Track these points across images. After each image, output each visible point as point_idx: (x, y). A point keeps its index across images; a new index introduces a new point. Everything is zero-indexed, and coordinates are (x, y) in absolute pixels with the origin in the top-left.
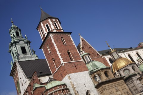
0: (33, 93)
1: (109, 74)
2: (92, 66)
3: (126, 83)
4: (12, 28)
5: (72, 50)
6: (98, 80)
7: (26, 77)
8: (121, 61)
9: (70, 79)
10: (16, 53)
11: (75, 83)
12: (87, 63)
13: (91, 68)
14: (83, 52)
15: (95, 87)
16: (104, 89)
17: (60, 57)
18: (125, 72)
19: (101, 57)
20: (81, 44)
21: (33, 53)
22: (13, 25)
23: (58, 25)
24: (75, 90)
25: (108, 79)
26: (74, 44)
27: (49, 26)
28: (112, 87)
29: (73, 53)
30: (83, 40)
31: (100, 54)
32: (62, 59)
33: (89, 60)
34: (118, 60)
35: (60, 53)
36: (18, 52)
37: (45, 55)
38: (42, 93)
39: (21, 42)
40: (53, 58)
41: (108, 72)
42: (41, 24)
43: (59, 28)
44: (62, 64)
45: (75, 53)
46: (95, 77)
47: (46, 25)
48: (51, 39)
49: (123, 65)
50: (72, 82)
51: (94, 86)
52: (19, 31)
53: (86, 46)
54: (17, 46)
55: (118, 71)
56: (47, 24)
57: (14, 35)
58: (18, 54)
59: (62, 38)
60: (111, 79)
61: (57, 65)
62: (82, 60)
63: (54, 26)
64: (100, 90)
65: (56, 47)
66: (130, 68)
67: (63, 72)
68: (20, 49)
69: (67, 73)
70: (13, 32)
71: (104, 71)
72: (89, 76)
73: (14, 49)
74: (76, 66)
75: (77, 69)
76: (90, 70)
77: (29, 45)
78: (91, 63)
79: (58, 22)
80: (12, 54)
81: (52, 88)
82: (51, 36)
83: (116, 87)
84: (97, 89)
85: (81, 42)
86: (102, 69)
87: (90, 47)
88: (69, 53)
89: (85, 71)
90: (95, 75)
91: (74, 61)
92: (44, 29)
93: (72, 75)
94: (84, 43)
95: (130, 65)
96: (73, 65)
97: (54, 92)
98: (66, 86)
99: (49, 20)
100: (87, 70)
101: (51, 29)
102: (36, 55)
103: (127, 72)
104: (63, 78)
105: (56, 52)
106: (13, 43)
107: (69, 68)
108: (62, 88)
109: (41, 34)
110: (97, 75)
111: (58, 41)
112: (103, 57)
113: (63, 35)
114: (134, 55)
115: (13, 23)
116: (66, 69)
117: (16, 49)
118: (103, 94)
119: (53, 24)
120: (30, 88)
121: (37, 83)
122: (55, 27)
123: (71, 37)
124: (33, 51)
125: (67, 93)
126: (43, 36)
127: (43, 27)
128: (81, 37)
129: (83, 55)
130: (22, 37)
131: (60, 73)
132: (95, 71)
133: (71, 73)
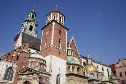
0: (19, 54)
1: (80, 70)
2: (71, 59)
3: (88, 83)
4: (32, 12)
5: (63, 41)
6: (70, 70)
7: (22, 43)
8: (92, 67)
9: (51, 59)
10: (25, 27)
11: (53, 64)
12: (69, 56)
13: (70, 60)
14: (70, 47)
15: (66, 75)
16: (71, 79)
17: (52, 40)
18: (91, 75)
19: (79, 58)
20: (71, 42)
21: (36, 33)
22: (33, 11)
23: (63, 20)
24: (50, 69)
25: (78, 74)
26: (66, 38)
27: (56, 17)
28: (78, 80)
29: (62, 43)
30: (73, 40)
31: (79, 55)
32: (53, 43)
33: (71, 55)
34: (90, 65)
35: (54, 38)
36: (27, 27)
37: (42, 35)
38: (25, 58)
39: (32, 22)
40: (47, 39)
41: (80, 69)
42: (51, 13)
43: (62, 22)
44: (51, 46)
45: (64, 44)
46: (69, 67)
47: (54, 15)
48: (53, 26)
49: (92, 70)
50: (51, 62)
51: (65, 73)
52: (35, 16)
53: (73, 45)
54: (28, 23)
55: (87, 72)
56: (56, 15)
57: (30, 16)
58: (26, 29)
59: (60, 29)
60: (80, 74)
61: (47, 45)
62: (66, 51)
63: (59, 18)
64: (69, 79)
65: (53, 32)
66: (96, 74)
67: (49, 51)
68: (29, 26)
69: (51, 54)
70: (31, 14)
71: (78, 67)
72: (65, 64)
73: (25, 24)
74: (60, 53)
75: (59, 55)
76: (68, 61)
77: (36, 27)
78: (71, 57)
79: (63, 18)
80: (22, 27)
81: (34, 58)
82: (54, 23)
83: (80, 82)
84: (67, 76)
85: (71, 40)
86: (77, 65)
87: (75, 48)
88: (60, 42)
89: (65, 59)
90: (70, 66)
91: (60, 49)
92: (51, 17)
93: (54, 57)
94: (73, 43)
95: (96, 72)
96: (58, 51)
97: (34, 62)
98: (46, 62)
99: (58, 14)
100: (66, 60)
101: (56, 19)
102: (37, 35)
103: (92, 76)
104: (46, 56)
105: (52, 35)
106: (27, 20)
107: (54, 51)
108: (42, 62)
109: (47, 20)
110: (71, 67)
111: (56, 29)
112: (80, 58)
113: (62, 28)
114: (100, 68)
115: (34, 9)
116: (52, 50)
117: (26, 25)
118: (69, 82)
119: (59, 17)
120: (19, 50)
121: (26, 49)
122: (59, 20)
123: (67, 32)
124: (37, 32)
125: (44, 67)
126: (48, 22)
127: (51, 16)
128: (73, 38)
129: (69, 49)
130: (34, 20)
131: (46, 52)
132: (71, 63)
133: (54, 55)
